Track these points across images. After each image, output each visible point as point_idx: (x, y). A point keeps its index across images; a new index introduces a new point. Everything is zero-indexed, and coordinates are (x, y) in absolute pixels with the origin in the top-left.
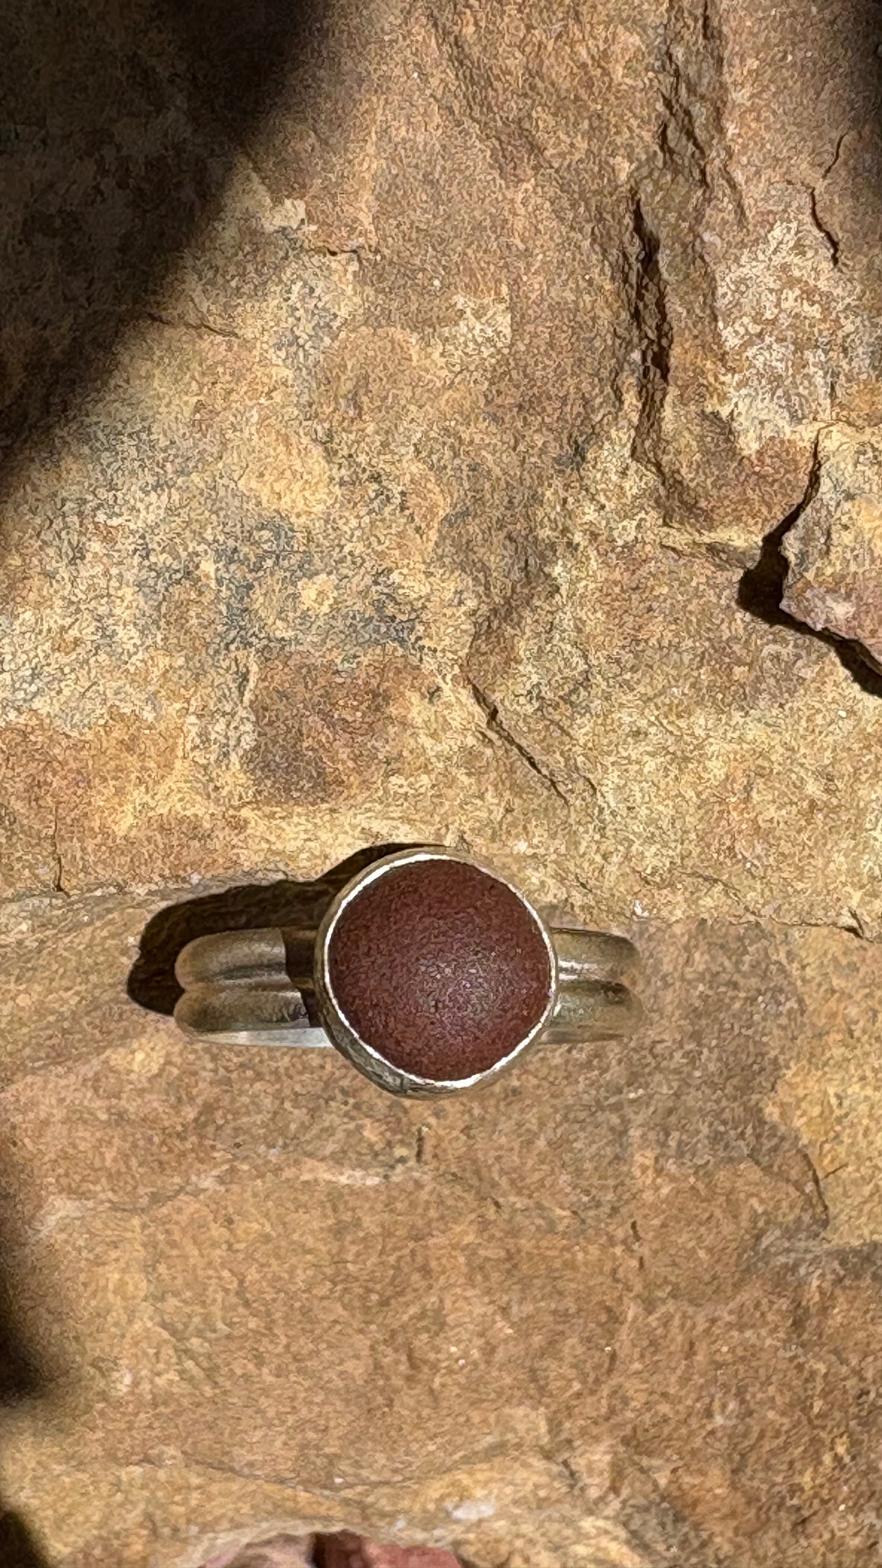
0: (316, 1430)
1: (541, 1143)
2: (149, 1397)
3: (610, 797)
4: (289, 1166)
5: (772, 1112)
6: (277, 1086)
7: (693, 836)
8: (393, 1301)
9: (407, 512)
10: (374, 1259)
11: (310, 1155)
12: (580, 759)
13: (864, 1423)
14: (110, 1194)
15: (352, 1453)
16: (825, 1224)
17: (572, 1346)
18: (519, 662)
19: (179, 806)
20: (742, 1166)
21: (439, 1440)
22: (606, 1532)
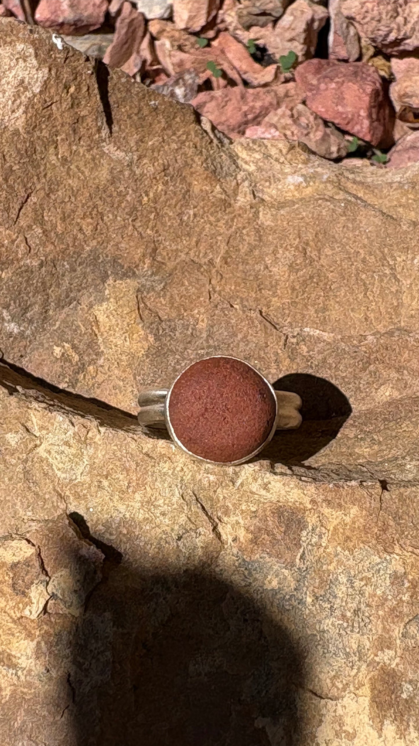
0: (348, 227)
1: (240, 336)
2: (409, 252)
3: (177, 492)
4: (338, 340)
5: (151, 338)
6: (337, 373)
7: (150, 473)
8: (308, 277)
9: (236, 606)
10: (313, 295)
11: (328, 344)
12: (185, 508)
13: (135, 209)
14: (409, 339)
15: (335, 216)
16: (138, 290)
17: (244, 249)
18: (202, 547)
19: (334, 513)
20: (166, 317)
21: (301, 216)
22: (246, 163)
